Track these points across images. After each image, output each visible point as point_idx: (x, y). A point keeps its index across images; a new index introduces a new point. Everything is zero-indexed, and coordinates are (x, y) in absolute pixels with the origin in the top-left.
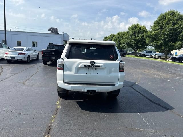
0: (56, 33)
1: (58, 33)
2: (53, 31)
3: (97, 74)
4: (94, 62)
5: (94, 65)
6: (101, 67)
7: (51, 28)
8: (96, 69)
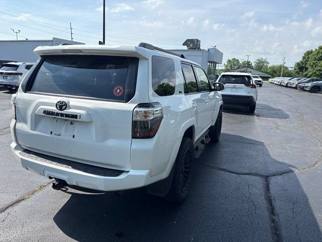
0: (195, 49)
1: (199, 48)
2: (191, 45)
3: (74, 136)
4: (66, 105)
5: (63, 112)
6: (78, 119)
7: (188, 40)
8: (71, 124)
